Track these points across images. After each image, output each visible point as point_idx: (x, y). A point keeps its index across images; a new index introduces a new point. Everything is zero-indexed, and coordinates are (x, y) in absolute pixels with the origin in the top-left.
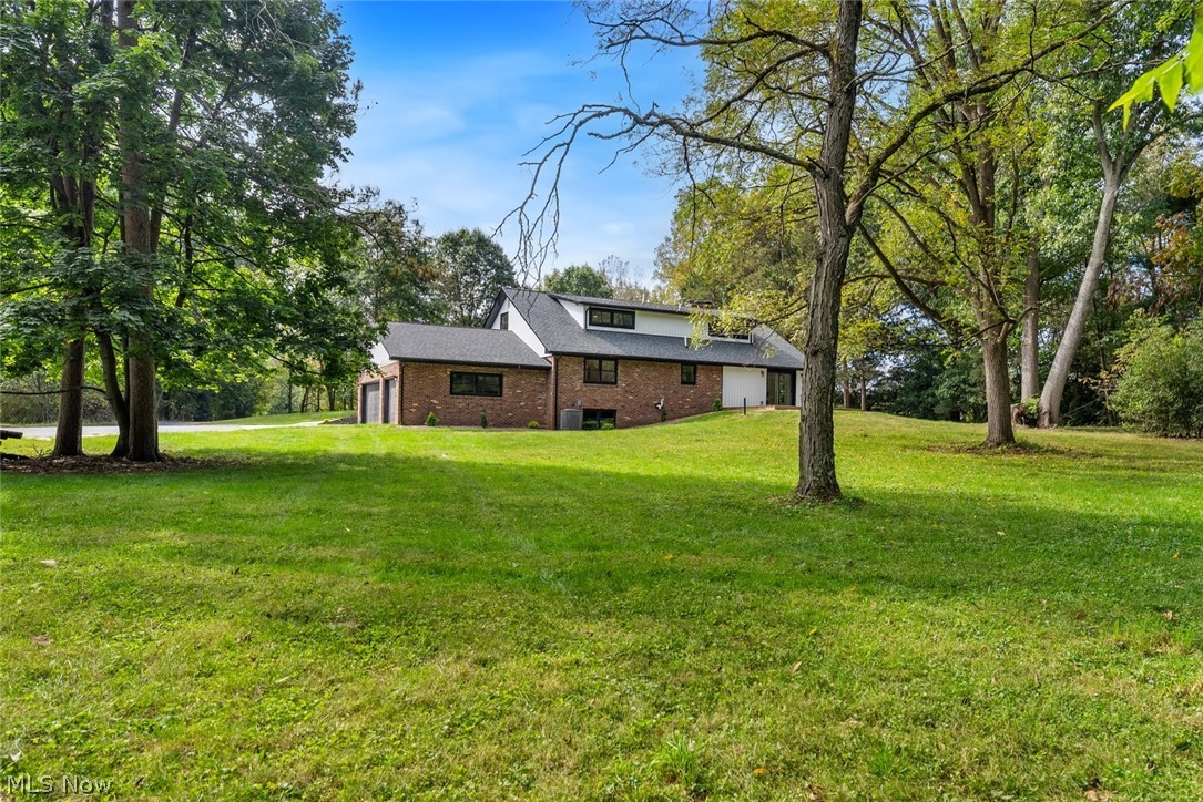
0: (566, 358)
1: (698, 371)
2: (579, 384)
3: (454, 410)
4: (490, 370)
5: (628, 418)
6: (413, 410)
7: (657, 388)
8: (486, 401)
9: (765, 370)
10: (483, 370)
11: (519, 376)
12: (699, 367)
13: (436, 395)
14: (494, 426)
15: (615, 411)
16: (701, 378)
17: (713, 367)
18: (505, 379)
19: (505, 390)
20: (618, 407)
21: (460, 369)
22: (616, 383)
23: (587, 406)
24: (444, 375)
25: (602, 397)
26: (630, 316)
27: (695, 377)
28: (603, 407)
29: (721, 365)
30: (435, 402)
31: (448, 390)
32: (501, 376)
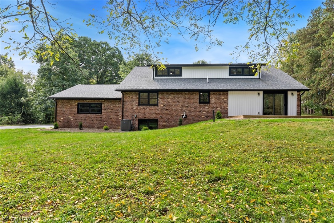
0: (129, 93)
1: (211, 96)
2: (135, 106)
3: (79, 121)
4: (95, 101)
5: (165, 123)
6: (61, 121)
7: (183, 106)
8: (94, 116)
9: (261, 93)
10: (92, 101)
11: (110, 104)
12: (211, 93)
13: (71, 114)
14: (98, 128)
15: (157, 119)
16: (213, 99)
17: (222, 93)
18: (103, 105)
19: (103, 111)
20: (158, 118)
21: (82, 101)
22: (157, 105)
23: (140, 117)
24: (75, 105)
25: (149, 112)
26: (179, 70)
27: (209, 99)
28: (149, 118)
29: (227, 91)
30: (70, 117)
31: (76, 111)
32: (101, 104)
